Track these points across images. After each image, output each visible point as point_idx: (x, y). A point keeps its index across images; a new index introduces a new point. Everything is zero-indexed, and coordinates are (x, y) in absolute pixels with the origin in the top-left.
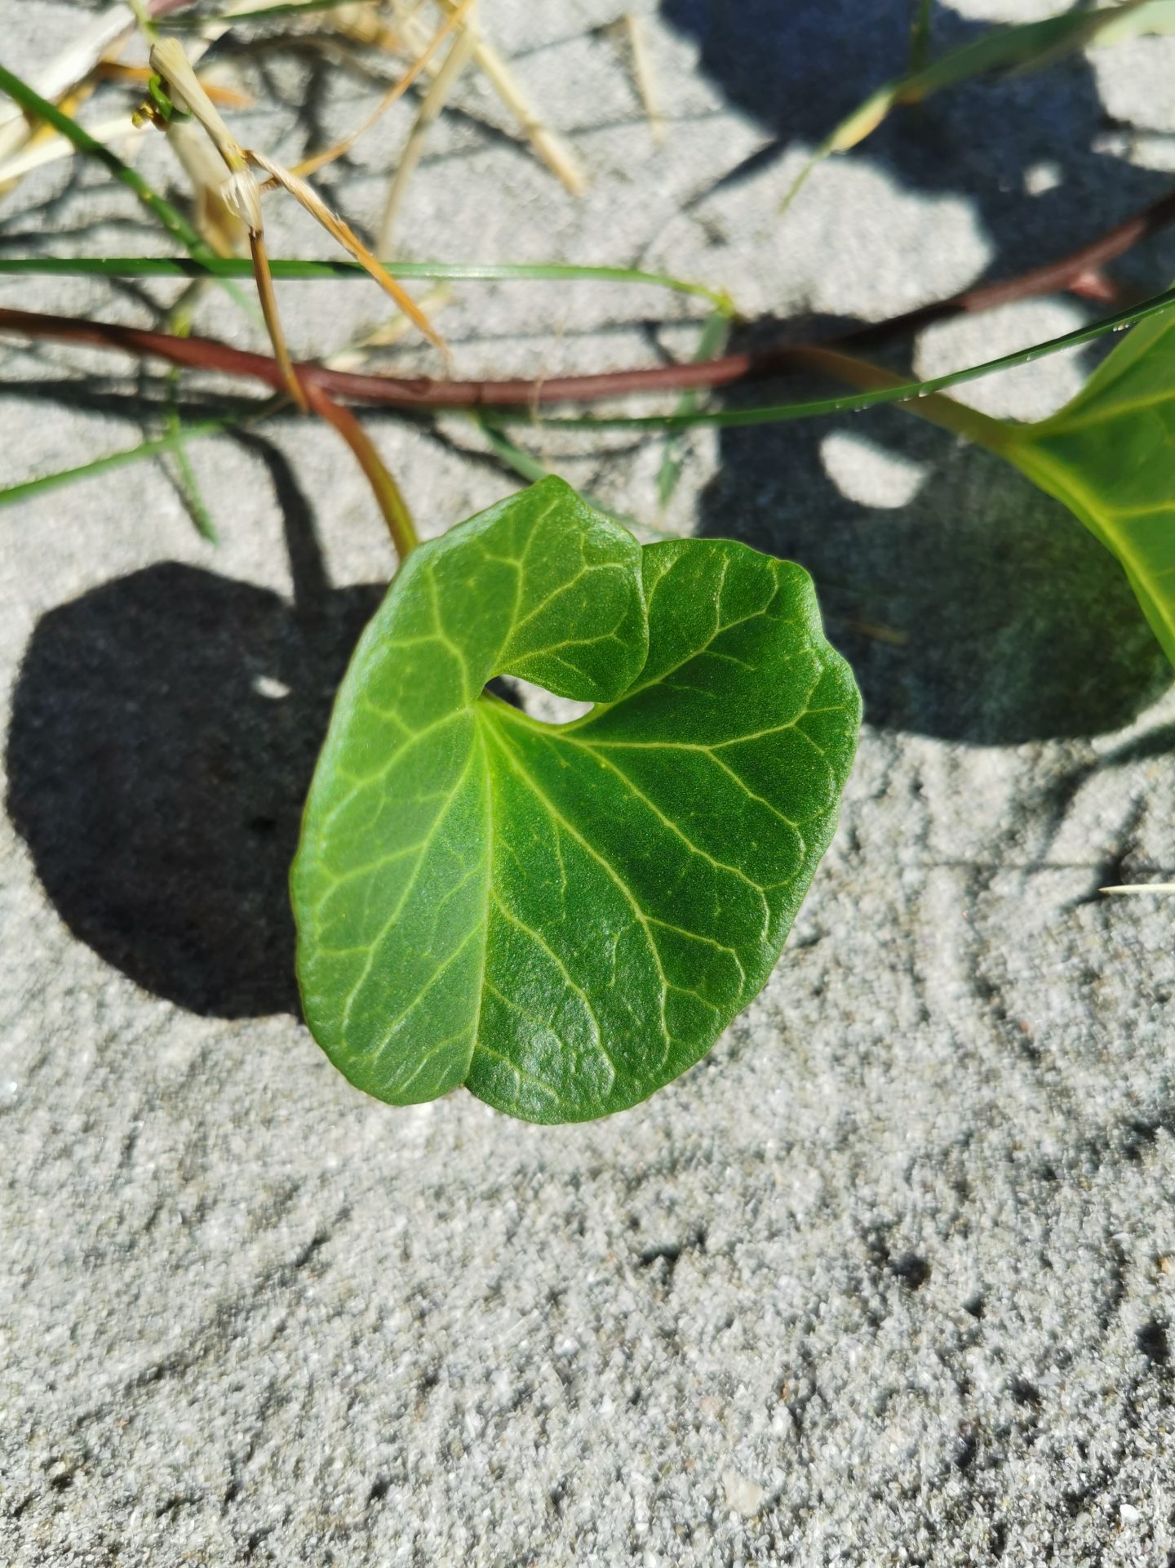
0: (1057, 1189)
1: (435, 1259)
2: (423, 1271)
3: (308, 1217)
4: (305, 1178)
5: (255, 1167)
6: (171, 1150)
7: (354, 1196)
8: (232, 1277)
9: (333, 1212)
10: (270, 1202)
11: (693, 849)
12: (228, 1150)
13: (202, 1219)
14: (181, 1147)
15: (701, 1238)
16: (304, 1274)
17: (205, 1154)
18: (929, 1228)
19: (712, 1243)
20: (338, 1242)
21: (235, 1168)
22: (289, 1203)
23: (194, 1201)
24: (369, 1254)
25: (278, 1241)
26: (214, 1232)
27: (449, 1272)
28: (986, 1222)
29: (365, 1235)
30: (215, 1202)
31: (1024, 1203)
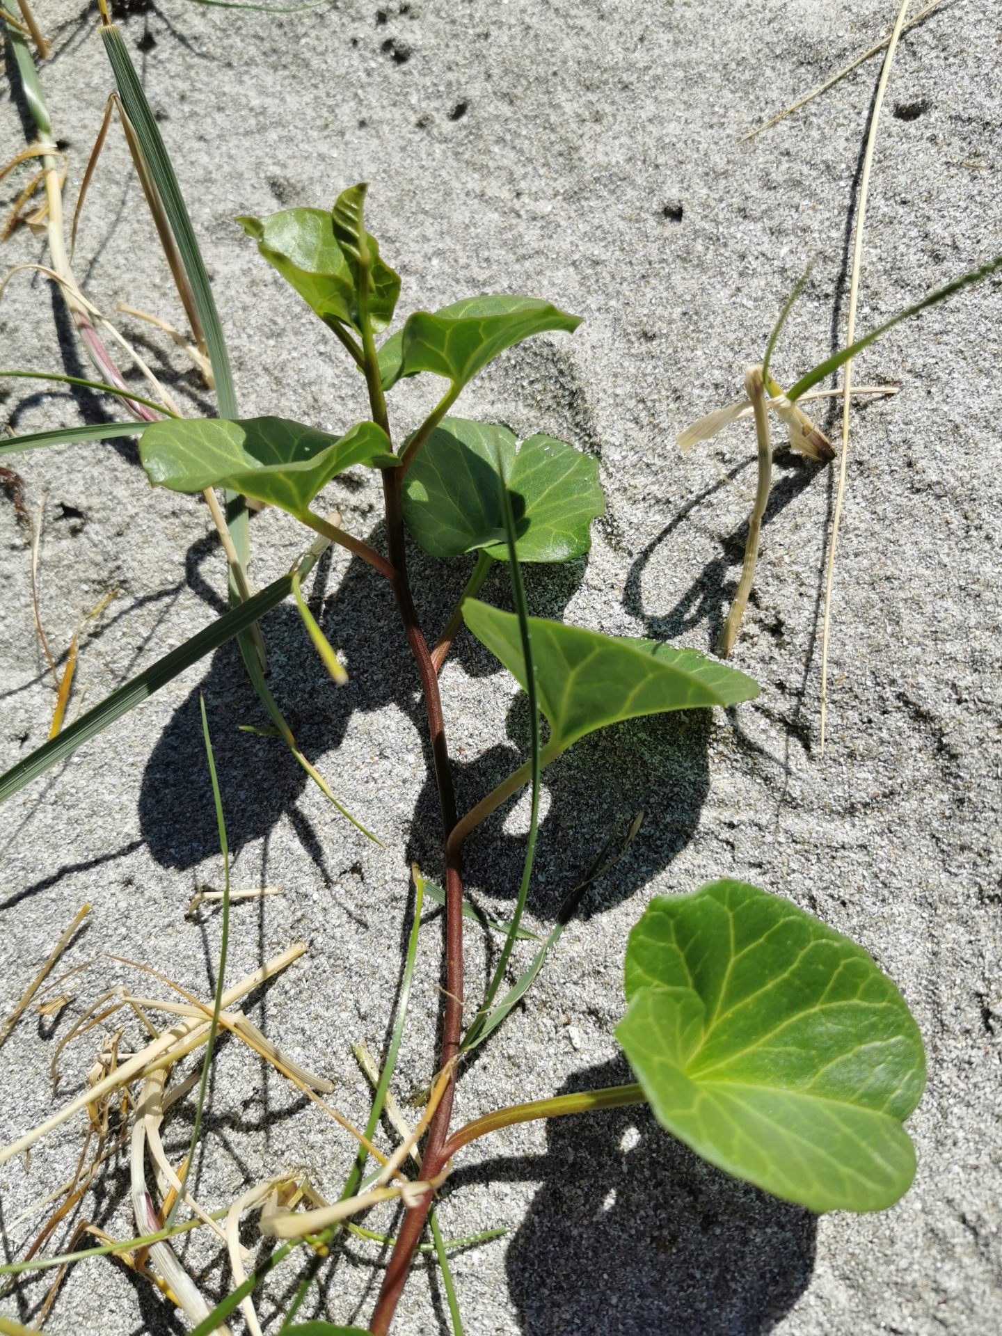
0: (970, 800)
1: (978, 1151)
2: (985, 1159)
3: (949, 1224)
4: (926, 1224)
5: (917, 1254)
6: (900, 1305)
7: (939, 1196)
8: (981, 1276)
9: (948, 1210)
10: (937, 1247)
11: (786, 975)
12: (905, 1270)
13: (945, 1291)
14: (900, 1300)
15: (979, 995)
16: (983, 1232)
17: (906, 1285)
18: (984, 869)
19: (983, 990)
20: (965, 1208)
21: (916, 1267)
22: (941, 1235)
23: (933, 1294)
24: (974, 1190)
25: (962, 1245)
26: (952, 1284)
27: (987, 1144)
28: (984, 839)
29: (963, 1192)
30: (935, 1282)
31: (975, 818)
